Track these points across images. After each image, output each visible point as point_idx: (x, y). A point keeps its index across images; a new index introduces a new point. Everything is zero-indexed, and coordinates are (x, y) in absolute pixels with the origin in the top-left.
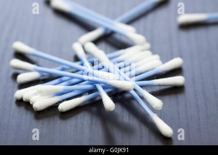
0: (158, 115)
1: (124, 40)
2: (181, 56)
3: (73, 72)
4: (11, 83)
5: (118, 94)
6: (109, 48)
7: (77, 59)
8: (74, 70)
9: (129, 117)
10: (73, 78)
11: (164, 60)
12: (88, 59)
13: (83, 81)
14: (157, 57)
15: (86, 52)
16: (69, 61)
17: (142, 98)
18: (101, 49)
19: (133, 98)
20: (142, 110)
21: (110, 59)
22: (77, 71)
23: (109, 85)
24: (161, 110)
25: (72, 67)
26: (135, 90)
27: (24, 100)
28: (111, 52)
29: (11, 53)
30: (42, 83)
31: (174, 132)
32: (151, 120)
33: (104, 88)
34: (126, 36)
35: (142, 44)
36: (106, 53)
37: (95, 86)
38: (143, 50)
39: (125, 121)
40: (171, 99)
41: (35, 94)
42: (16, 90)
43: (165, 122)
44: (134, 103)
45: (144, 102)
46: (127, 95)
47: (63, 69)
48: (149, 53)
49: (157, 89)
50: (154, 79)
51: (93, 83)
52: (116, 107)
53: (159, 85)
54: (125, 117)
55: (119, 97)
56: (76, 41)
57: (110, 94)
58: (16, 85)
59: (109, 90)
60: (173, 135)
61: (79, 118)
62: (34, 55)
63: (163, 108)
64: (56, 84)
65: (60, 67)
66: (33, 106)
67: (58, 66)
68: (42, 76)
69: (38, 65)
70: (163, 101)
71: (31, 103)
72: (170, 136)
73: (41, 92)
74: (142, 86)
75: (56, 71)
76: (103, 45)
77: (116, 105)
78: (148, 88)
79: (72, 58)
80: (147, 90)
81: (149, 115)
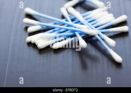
0: (113, 50)
1: (91, 5)
2: (126, 14)
3: (61, 25)
4: (24, 32)
5: (88, 38)
6: (82, 10)
7: (63, 17)
8: (62, 24)
9: (96, 51)
10: (61, 29)
11: (116, 17)
12: (70, 17)
13: (67, 30)
14: (111, 15)
15: (69, 13)
16: (59, 18)
17: (103, 40)
18: (78, 11)
19: (97, 40)
20: (103, 47)
21: (83, 17)
22: (64, 24)
23: (83, 32)
24: (115, 47)
25: (60, 22)
26: (98, 35)
27: (32, 42)
28: (84, 13)
29: (24, 15)
30: (42, 32)
31: (123, 59)
32: (109, 52)
33: (80, 34)
34: (93, 3)
35: (102, 7)
36: (81, 13)
37: (75, 33)
38: (103, 11)
39: (93, 54)
40: (121, 40)
41: (39, 39)
42: (27, 37)
43: (117, 54)
44: (98, 43)
45: (104, 42)
46: (94, 38)
47: (55, 24)
48: (107, 13)
49: (112, 34)
50: (110, 28)
51: (74, 31)
52: (87, 46)
53: (113, 32)
54: (93, 52)
55: (89, 40)
56: (62, 6)
57: (84, 38)
58: (27, 34)
59: (83, 35)
60: (122, 62)
61: (65, 53)
62: (38, 16)
63: (116, 46)
64: (51, 33)
65: (53, 23)
66: (38, 46)
67: (52, 22)
68: (43, 28)
69: (40, 22)
70: (116, 42)
71: (36, 44)
72: (120, 62)
73: (42, 38)
74: (103, 33)
75: (51, 25)
76: (79, 8)
77: (87, 44)
78: (107, 33)
79: (60, 17)
80: (106, 35)
81: (107, 50)
